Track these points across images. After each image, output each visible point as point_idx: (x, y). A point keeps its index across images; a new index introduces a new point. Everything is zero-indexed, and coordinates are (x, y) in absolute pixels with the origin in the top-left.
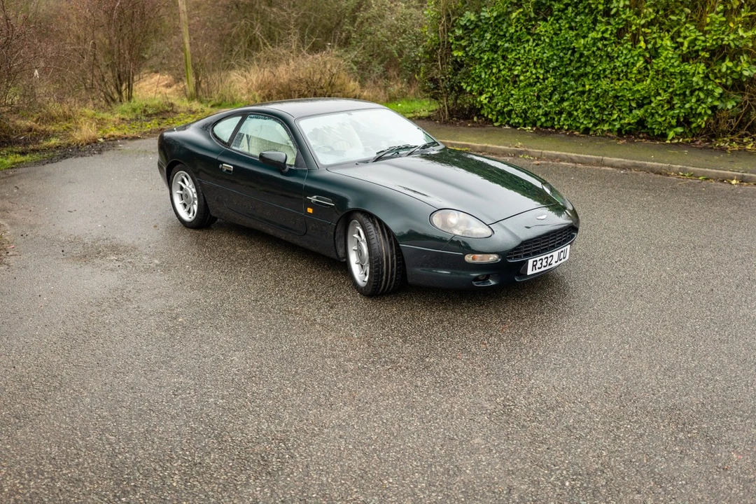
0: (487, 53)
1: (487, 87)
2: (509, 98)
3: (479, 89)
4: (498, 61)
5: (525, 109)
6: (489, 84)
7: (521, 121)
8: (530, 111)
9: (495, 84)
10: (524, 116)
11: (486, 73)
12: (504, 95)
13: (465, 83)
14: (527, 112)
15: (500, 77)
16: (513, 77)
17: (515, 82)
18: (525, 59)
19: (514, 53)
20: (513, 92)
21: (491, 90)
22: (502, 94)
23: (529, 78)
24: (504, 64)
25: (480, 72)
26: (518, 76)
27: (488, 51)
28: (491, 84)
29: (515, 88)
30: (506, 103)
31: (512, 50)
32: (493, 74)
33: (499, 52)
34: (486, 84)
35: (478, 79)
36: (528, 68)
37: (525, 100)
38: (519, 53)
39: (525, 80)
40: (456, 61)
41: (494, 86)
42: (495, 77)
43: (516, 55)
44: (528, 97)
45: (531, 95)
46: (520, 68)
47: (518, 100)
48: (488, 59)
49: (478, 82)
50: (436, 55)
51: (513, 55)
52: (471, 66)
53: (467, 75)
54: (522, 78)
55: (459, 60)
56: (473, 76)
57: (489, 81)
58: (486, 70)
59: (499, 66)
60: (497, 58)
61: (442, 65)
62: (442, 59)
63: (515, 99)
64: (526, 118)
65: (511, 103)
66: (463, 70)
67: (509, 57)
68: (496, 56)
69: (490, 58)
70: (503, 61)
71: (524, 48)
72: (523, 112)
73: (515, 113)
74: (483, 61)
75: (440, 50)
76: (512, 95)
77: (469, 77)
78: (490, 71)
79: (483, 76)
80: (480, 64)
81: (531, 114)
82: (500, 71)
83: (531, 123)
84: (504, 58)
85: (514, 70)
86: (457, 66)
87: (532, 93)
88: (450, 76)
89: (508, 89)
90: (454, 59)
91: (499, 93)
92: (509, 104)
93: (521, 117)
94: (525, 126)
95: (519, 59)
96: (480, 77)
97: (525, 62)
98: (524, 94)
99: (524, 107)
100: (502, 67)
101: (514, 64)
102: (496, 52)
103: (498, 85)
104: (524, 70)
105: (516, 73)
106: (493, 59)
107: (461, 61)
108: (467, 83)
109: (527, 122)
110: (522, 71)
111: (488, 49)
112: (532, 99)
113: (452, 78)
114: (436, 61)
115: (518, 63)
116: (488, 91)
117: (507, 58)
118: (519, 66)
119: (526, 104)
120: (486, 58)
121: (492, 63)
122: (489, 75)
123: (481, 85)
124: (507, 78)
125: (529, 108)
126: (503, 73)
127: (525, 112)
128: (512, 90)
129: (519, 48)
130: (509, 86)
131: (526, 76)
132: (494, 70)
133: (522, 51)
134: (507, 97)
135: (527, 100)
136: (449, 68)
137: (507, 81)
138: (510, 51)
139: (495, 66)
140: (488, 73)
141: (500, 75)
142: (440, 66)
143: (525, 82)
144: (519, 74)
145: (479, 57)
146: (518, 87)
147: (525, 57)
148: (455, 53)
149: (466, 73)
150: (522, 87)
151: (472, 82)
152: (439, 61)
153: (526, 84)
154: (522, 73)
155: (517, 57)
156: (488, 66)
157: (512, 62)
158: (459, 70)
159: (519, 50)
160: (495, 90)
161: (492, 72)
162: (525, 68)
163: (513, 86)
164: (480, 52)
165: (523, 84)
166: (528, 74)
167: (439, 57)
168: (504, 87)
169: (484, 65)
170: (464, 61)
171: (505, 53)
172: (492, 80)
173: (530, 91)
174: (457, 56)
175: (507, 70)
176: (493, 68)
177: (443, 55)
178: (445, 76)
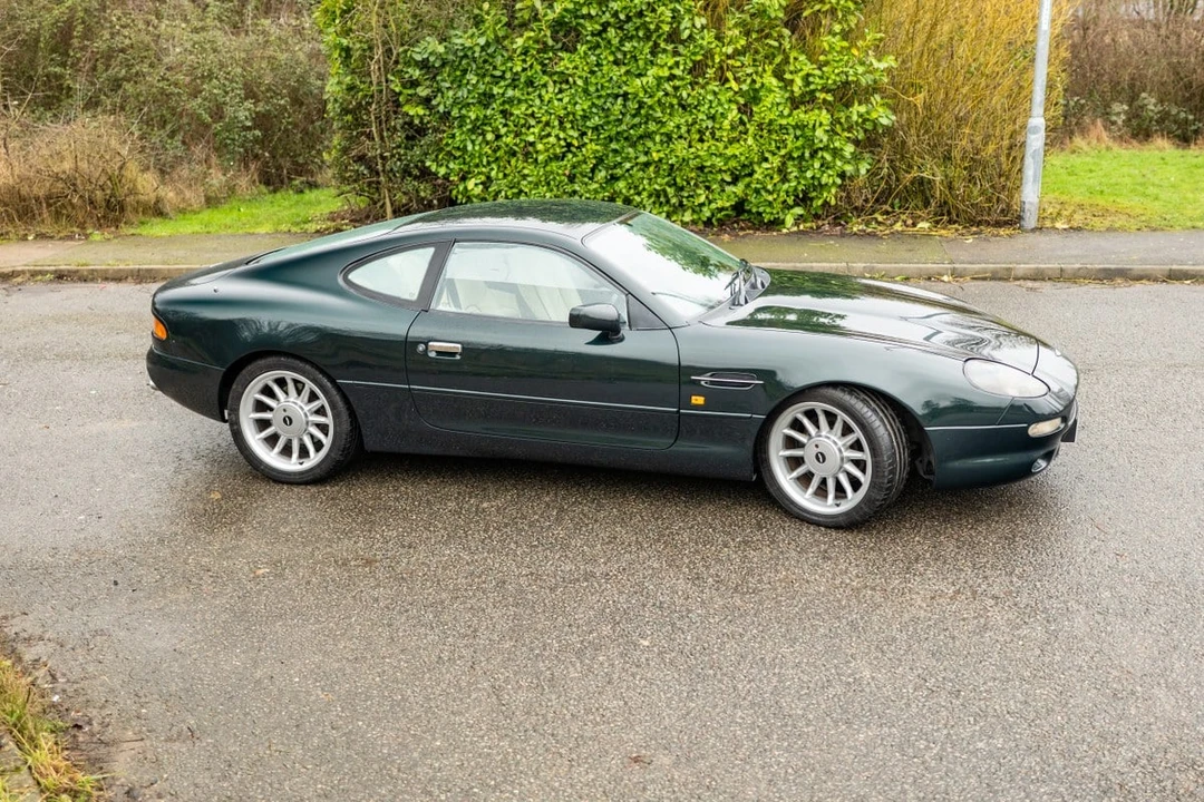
0: (474, 109)
1: (477, 166)
2: (520, 182)
3: (460, 170)
4: (495, 121)
6: (480, 161)
9: (491, 159)
11: (473, 142)
12: (510, 178)
13: (433, 161)
15: (499, 148)
16: (525, 147)
17: (528, 155)
18: (544, 114)
19: (523, 106)
20: (526, 172)
21: (484, 170)
22: (505, 176)
23: (553, 146)
24: (505, 125)
25: (464, 141)
26: (533, 144)
27: (474, 104)
28: (484, 160)
29: (529, 164)
30: (515, 190)
31: (520, 101)
32: (488, 143)
33: (496, 106)
34: (476, 161)
35: (459, 153)
36: (550, 129)
37: (548, 184)
38: (531, 106)
39: (546, 151)
40: (410, 124)
41: (489, 163)
42: (491, 148)
43: (527, 109)
44: (554, 178)
45: (558, 175)
46: (535, 131)
47: (537, 185)
48: (477, 119)
49: (459, 158)
50: (367, 115)
51: (523, 109)
52: (444, 131)
53: (435, 148)
54: (540, 146)
55: (417, 122)
56: (449, 148)
57: (481, 156)
58: (474, 137)
59: (498, 129)
60: (493, 115)
61: (379, 132)
62: (379, 121)
63: (530, 183)
65: (525, 190)
66: (427, 139)
67: (515, 112)
68: (489, 112)
69: (480, 116)
70: (503, 121)
71: (540, 96)
74: (468, 121)
75: (374, 106)
76: (525, 176)
77: (440, 150)
78: (481, 138)
79: (470, 147)
80: (460, 127)
82: (498, 137)
84: (506, 114)
85: (526, 134)
86: (413, 133)
87: (560, 172)
88: (402, 151)
89: (516, 167)
90: (406, 120)
91: (501, 175)
92: (521, 192)
95: (532, 115)
96: (463, 149)
97: (543, 119)
98: (546, 175)
99: (547, 194)
100: (503, 130)
101: (525, 125)
102: (490, 106)
103: (497, 160)
104: (544, 133)
105: (529, 139)
106: (485, 117)
107: (421, 122)
108: (438, 161)
110: (539, 134)
111: (475, 101)
112: (561, 182)
113: (406, 154)
114: (365, 125)
115: (533, 122)
116: (480, 173)
117: (512, 114)
118: (535, 127)
119: (550, 189)
120: (472, 116)
121: (484, 125)
122: (480, 145)
123: (466, 163)
124: (514, 148)
125: (556, 196)
126: (506, 139)
128: (524, 168)
129: (531, 97)
130: (517, 161)
131: (548, 143)
132: (490, 137)
133: (537, 102)
134: (516, 180)
135: (552, 183)
136: (399, 137)
137: (514, 154)
138: (516, 102)
139: (490, 129)
140: (477, 143)
141: (500, 143)
142: (377, 134)
143: (547, 154)
144: (536, 140)
145: (458, 116)
146: (535, 162)
147: (543, 111)
148: (410, 111)
149: (434, 143)
150: (541, 163)
151: (446, 158)
152: (374, 125)
153: (549, 157)
154: (541, 138)
155: (529, 112)
156: (477, 129)
157: (521, 122)
158: (415, 140)
159: (532, 100)
160: (493, 169)
161: (484, 139)
162: (544, 131)
163: (525, 162)
164: (459, 106)
165: (542, 157)
166: (551, 139)
167: (372, 118)
168: (509, 165)
169: (469, 129)
170: (429, 122)
171: (505, 107)
172: (486, 153)
173: (557, 167)
174: (414, 115)
175: (512, 136)
176: (485, 132)
177: (381, 115)
178: (391, 152)
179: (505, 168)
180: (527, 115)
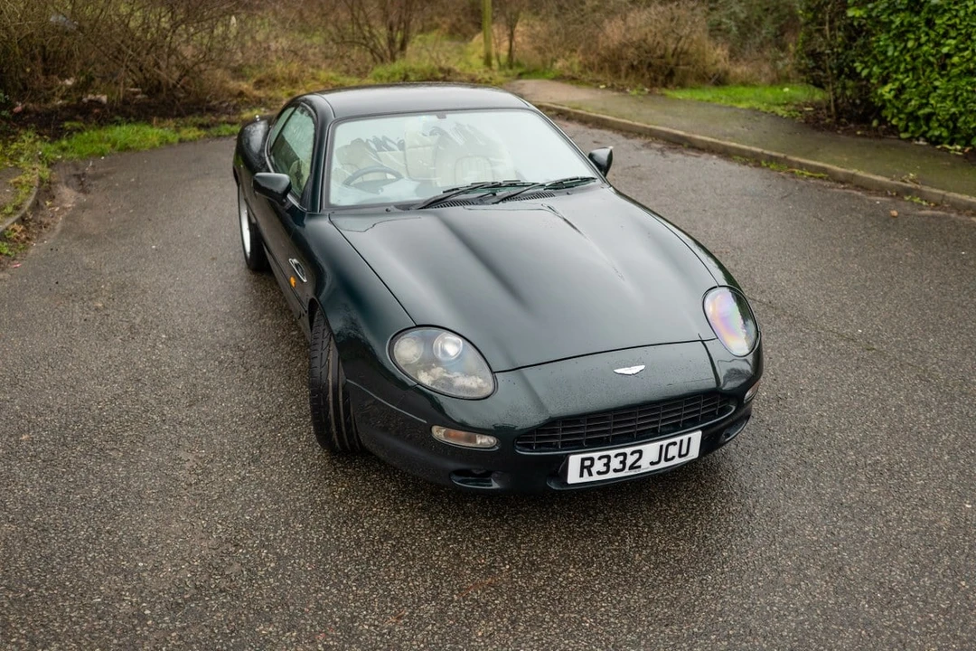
0: (902, 15)
1: (896, 72)
2: (929, 93)
3: (881, 73)
4: (919, 28)
5: (954, 114)
6: (898, 68)
7: (945, 134)
8: (963, 118)
9: (909, 67)
10: (951, 125)
11: (895, 47)
12: (921, 88)
13: (861, 62)
14: (957, 119)
15: (918, 57)
16: (941, 58)
17: (943, 67)
18: (966, 26)
19: (947, 16)
20: (937, 83)
21: (901, 77)
22: (918, 85)
23: (968, 60)
24: (927, 34)
25: (887, 46)
26: (948, 56)
27: (903, 10)
28: (902, 66)
29: (942, 76)
30: (924, 101)
31: (945, 11)
32: (908, 51)
33: (922, 14)
34: (894, 67)
35: (881, 58)
36: (969, 42)
37: (956, 99)
38: (956, 16)
39: (961, 65)
40: (852, 25)
41: (906, 71)
42: (911, 56)
43: (949, 19)
44: (962, 94)
45: (967, 91)
46: (953, 42)
47: (944, 98)
48: (902, 24)
49: (882, 62)
50: (824, 14)
51: (945, 18)
52: (873, 35)
53: (865, 50)
54: (955, 59)
55: (855, 23)
56: (875, 52)
57: (900, 62)
58: (897, 44)
59: (919, 38)
60: (918, 23)
61: (831, 29)
62: (831, 22)
63: (940, 95)
64: (955, 130)
65: (932, 102)
66: (860, 41)
67: (938, 21)
68: (916, 19)
69: (905, 23)
70: (926, 29)
71: (967, 7)
72: (951, 119)
73: (938, 120)
74: (894, 26)
75: (830, 6)
76: (936, 88)
77: (869, 53)
78: (902, 45)
79: (890, 54)
80: (889, 32)
81: (965, 123)
82: (920, 45)
83: (963, 138)
84: (930, 23)
85: (944, 45)
86: (853, 34)
87: (969, 88)
88: (840, 50)
89: (929, 78)
90: (849, 21)
91: (915, 83)
92: (927, 104)
93: (947, 127)
94: (951, 144)
95: (953, 26)
96: (885, 53)
97: (963, 32)
98: (956, 89)
99: (953, 110)
100: (924, 39)
101: (945, 35)
102: (918, 13)
103: (914, 69)
104: (962, 46)
105: (945, 50)
106: (911, 24)
107: (859, 25)
108: (866, 63)
109: (958, 136)
110: (957, 47)
111: (903, 7)
112: (968, 98)
113: (842, 53)
114: (822, 24)
115: (953, 33)
116: (896, 79)
117: (935, 24)
118: (954, 38)
119: (957, 106)
120: (898, 21)
121: (908, 31)
122: (901, 52)
123: (886, 68)
124: (931, 59)
125: (961, 114)
126: (925, 48)
127: (954, 118)
128: (936, 79)
129: (957, 7)
130: (931, 72)
131: (963, 57)
132: (910, 44)
133: (962, 13)
134: (927, 91)
135: (960, 99)
136: (840, 36)
137: (930, 64)
138: (940, 11)
139: (913, 36)
140: (898, 49)
141: (919, 52)
142: (828, 33)
143: (960, 68)
144: (952, 52)
145: (887, 20)
146: (947, 75)
147: (965, 23)
148: (850, 13)
149: (864, 45)
150: (954, 77)
151: (872, 60)
152: (827, 24)
153: (962, 71)
154: (958, 49)
155: (949, 23)
156: (901, 36)
157: (941, 32)
158: (855, 40)
159: (957, 11)
160: (908, 77)
161: (905, 46)
162: (963, 43)
163: (939, 74)
164: (889, 11)
165: (955, 71)
166: (966, 53)
167: (827, 17)
168: (924, 74)
169: (894, 35)
170: (865, 25)
171: (930, 16)
172: (905, 60)
173: (968, 83)
174: (853, 17)
175: (931, 45)
176: (908, 39)
177: (832, 15)
178: (832, 50)
179: (919, 78)
180: (948, 25)
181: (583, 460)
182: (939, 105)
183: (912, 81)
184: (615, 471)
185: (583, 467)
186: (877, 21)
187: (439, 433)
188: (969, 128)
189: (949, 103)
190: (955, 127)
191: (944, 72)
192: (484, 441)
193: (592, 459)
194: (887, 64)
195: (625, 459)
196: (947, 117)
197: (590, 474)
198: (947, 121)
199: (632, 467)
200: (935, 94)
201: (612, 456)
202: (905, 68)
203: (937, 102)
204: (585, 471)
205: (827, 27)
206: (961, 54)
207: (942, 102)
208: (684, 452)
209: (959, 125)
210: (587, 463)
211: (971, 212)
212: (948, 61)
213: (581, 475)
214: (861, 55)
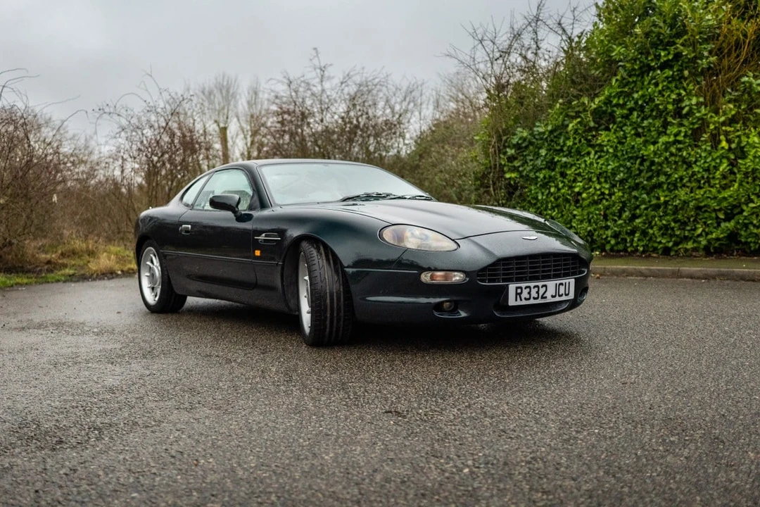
0: (544, 172)
1: (546, 210)
2: (571, 221)
4: (556, 179)
5: (590, 231)
6: (547, 207)
8: (596, 233)
9: (554, 205)
10: (590, 240)
11: (543, 194)
12: (565, 217)
14: (593, 235)
15: (559, 197)
16: (574, 196)
17: (577, 201)
18: (587, 173)
19: (574, 168)
20: (575, 212)
22: (562, 216)
23: (593, 195)
24: (562, 182)
25: (537, 193)
26: (579, 194)
27: (544, 169)
28: (550, 205)
29: (577, 208)
31: (572, 165)
32: (552, 194)
33: (557, 170)
34: (544, 206)
35: (533, 202)
36: (591, 183)
37: (590, 221)
38: (579, 168)
39: (589, 198)
40: (510, 184)
41: (553, 208)
42: (554, 198)
43: (576, 170)
44: (593, 217)
45: (596, 214)
46: (581, 184)
47: (582, 222)
48: (545, 177)
49: (535, 204)
50: (488, 180)
51: (573, 170)
52: (526, 188)
53: (522, 198)
54: (584, 195)
55: (512, 182)
56: (529, 199)
57: (547, 202)
58: (543, 191)
59: (558, 185)
60: (555, 175)
61: (494, 190)
62: (494, 184)
63: (578, 220)
64: (593, 242)
65: (574, 225)
66: (518, 193)
67: (569, 172)
68: (553, 173)
69: (547, 176)
70: (561, 179)
71: (585, 161)
72: (588, 235)
74: (539, 180)
75: (492, 174)
76: (575, 216)
77: (524, 200)
78: (547, 191)
79: (540, 198)
80: (536, 184)
81: (598, 236)
82: (559, 190)
83: (598, 247)
84: (563, 175)
85: (575, 187)
86: (511, 190)
87: (597, 212)
89: (569, 210)
90: (507, 182)
91: (560, 215)
95: (579, 174)
96: (536, 198)
97: (587, 177)
98: (588, 214)
99: (589, 228)
100: (561, 185)
101: (575, 181)
102: (553, 169)
103: (558, 206)
104: (587, 186)
105: (577, 190)
106: (550, 177)
107: (515, 183)
109: (594, 246)
110: (584, 187)
111: (543, 167)
112: (597, 219)
114: (488, 187)
115: (580, 179)
117: (566, 175)
118: (581, 182)
119: (591, 226)
120: (542, 176)
121: (549, 182)
122: (547, 195)
123: (538, 208)
124: (569, 197)
125: (595, 230)
126: (563, 191)
127: (590, 234)
128: (574, 210)
129: (579, 162)
130: (570, 205)
131: (589, 193)
132: (552, 190)
133: (583, 166)
134: (569, 219)
135: (592, 220)
136: (503, 193)
137: (567, 201)
138: (569, 166)
139: (553, 184)
140: (545, 194)
141: (559, 194)
142: (493, 192)
143: (589, 200)
144: (581, 191)
145: (534, 176)
146: (581, 206)
147: (587, 171)
148: (508, 176)
149: (521, 194)
150: (585, 206)
151: (528, 205)
152: (491, 186)
153: (590, 202)
154: (585, 189)
155: (577, 172)
156: (545, 185)
157: (572, 179)
158: (513, 193)
159: (580, 164)
160: (554, 211)
161: (549, 192)
162: (587, 184)
163: (575, 206)
164: (535, 171)
165: (586, 203)
166: (591, 190)
167: (491, 182)
168: (565, 208)
169: (541, 185)
170: (518, 182)
171: (563, 169)
172: (551, 201)
173: (595, 209)
174: (510, 178)
175: (567, 188)
176: (550, 187)
177: (495, 180)
178: (498, 202)
179: (563, 211)
180: (576, 174)
181: (517, 288)
182: (579, 226)
183: (558, 213)
184: (534, 298)
185: (517, 294)
186: (527, 178)
187: (426, 277)
188: (602, 239)
189: (585, 225)
190: (592, 239)
191: (578, 205)
192: (457, 277)
193: (521, 288)
194: (539, 205)
195: (539, 290)
196: (586, 234)
197: (521, 300)
198: (586, 236)
199: (543, 297)
200: (574, 220)
201: (532, 287)
202: (552, 206)
203: (577, 225)
204: (518, 296)
205: (492, 189)
206: (588, 191)
207: (581, 224)
208: (567, 293)
209: (595, 238)
210: (519, 291)
211: (625, 274)
212: (579, 198)
213: (516, 300)
214: (518, 203)
